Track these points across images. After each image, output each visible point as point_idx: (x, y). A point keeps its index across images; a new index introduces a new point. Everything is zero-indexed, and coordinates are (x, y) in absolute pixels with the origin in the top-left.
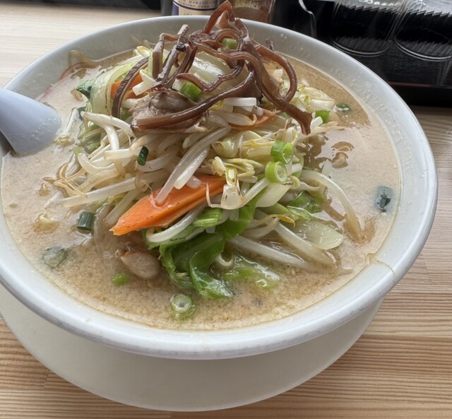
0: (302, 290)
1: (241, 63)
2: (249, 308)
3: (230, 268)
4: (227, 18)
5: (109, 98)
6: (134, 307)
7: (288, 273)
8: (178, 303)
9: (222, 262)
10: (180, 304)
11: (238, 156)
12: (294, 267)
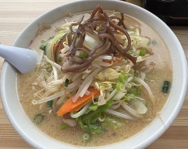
0: (131, 129)
1: (105, 39)
2: (111, 137)
3: (104, 122)
4: (100, 12)
5: (52, 53)
6: (69, 138)
7: (126, 122)
8: (85, 136)
9: (101, 120)
10: (85, 137)
11: (105, 80)
12: (128, 120)
